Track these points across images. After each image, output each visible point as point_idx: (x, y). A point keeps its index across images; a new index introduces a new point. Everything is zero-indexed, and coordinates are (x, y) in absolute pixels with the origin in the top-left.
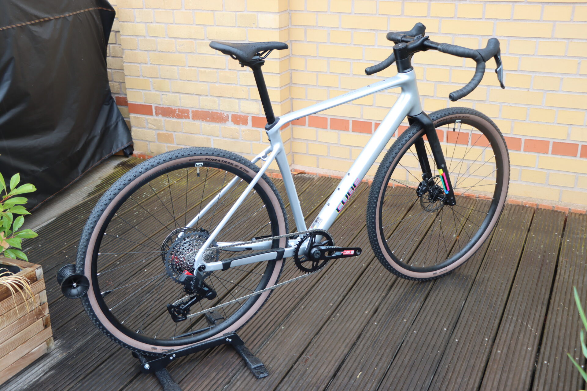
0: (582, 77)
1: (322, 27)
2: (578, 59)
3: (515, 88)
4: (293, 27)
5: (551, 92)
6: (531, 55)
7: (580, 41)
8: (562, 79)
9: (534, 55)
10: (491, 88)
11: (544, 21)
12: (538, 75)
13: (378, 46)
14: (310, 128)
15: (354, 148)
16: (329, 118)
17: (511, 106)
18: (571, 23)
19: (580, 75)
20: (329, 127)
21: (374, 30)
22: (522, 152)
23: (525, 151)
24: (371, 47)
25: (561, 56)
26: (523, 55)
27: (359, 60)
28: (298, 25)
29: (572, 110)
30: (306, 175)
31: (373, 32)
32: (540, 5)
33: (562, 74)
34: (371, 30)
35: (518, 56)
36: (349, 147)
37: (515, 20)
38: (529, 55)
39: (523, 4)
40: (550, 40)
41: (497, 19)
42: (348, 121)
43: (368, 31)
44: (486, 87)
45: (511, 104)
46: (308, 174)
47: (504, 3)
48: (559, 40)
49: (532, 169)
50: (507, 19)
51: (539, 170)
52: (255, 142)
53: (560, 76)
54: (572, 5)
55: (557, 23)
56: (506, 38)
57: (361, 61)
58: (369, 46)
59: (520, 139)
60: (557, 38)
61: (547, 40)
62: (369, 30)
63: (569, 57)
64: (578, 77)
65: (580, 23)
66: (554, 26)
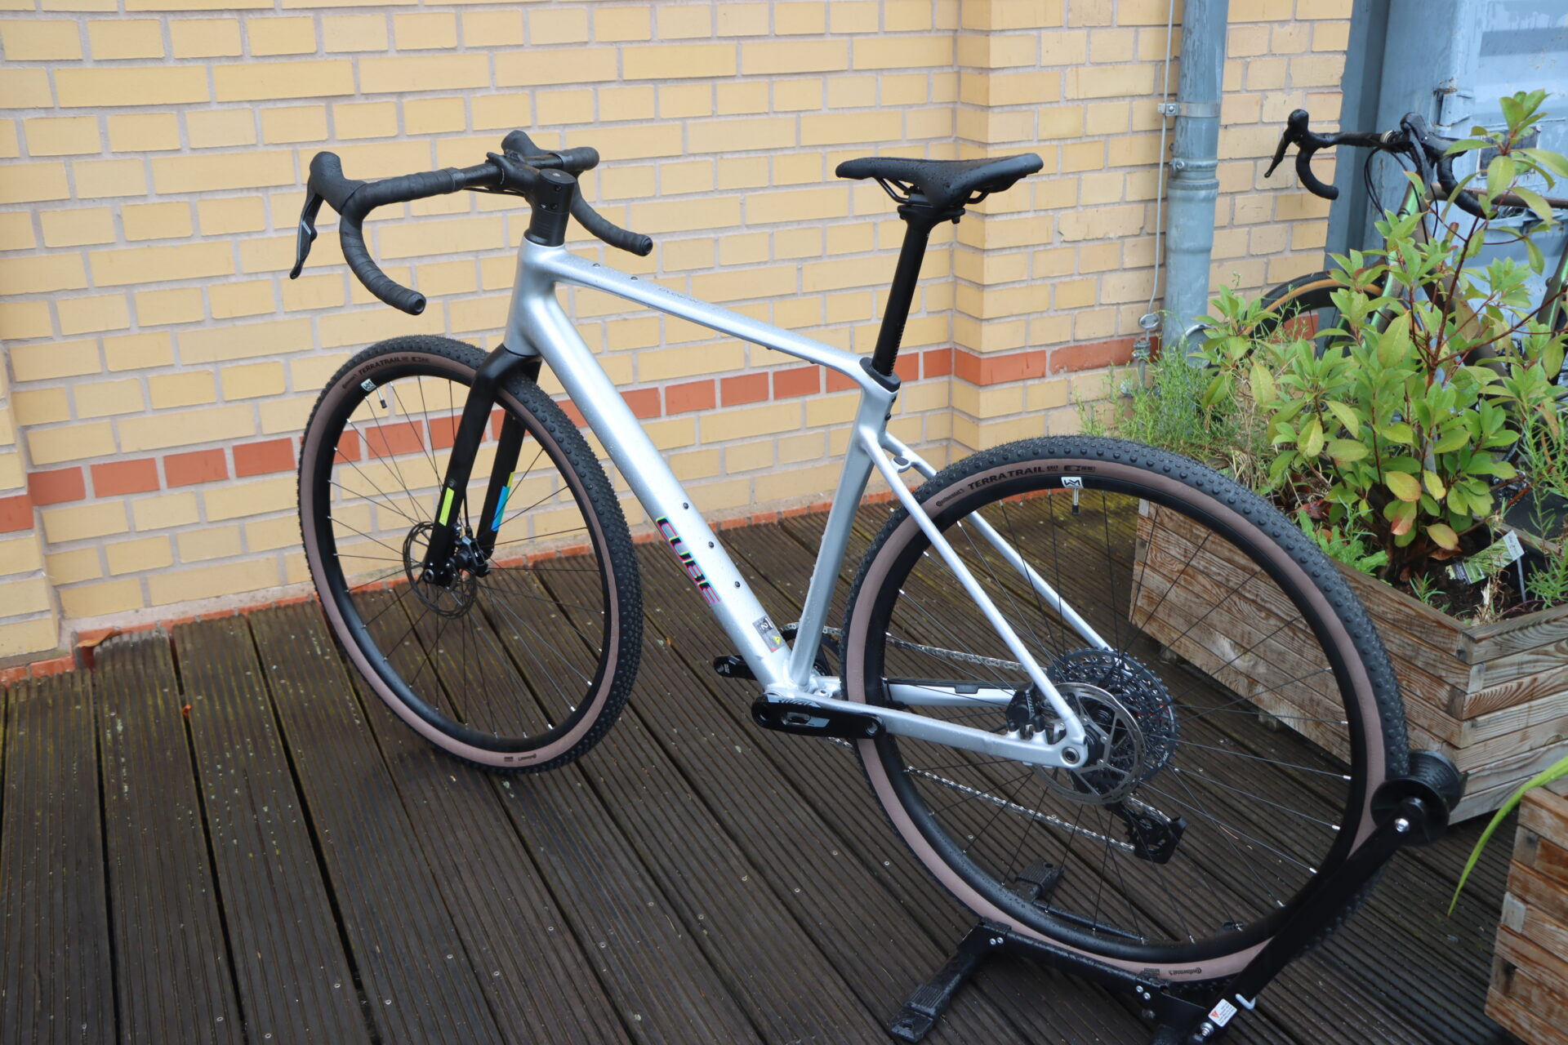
0: (752, 231)
1: (94, 200)
2: (739, 195)
5: (701, 273)
6: (649, 198)
7: (737, 156)
8: (716, 241)
9: (654, 197)
11: (663, 120)
12: (669, 239)
13: (276, 230)
14: (102, 502)
15: (248, 522)
16: (159, 458)
17: (625, 319)
18: (715, 120)
19: (748, 227)
20: (163, 482)
21: (257, 189)
22: (664, 418)
23: (669, 413)
24: (254, 237)
25: (706, 193)
26: (632, 199)
27: (227, 276)
29: (744, 303)
30: (126, 638)
31: (254, 194)
32: (651, 85)
33: (715, 230)
34: (248, 189)
35: (623, 205)
36: (236, 523)
38: (644, 199)
39: (614, 86)
40: (680, 160)
41: (565, 125)
42: (221, 451)
43: (239, 195)
45: (625, 316)
46: (130, 632)
47: (575, 88)
48: (698, 159)
49: (690, 450)
50: (586, 124)
51: (704, 448)
53: (712, 235)
54: (709, 83)
55: (689, 122)
57: (233, 279)
58: (249, 233)
59: (656, 389)
60: (694, 155)
61: (675, 161)
62: (242, 190)
63: (722, 192)
64: (746, 231)
65: (730, 119)
66: (684, 129)
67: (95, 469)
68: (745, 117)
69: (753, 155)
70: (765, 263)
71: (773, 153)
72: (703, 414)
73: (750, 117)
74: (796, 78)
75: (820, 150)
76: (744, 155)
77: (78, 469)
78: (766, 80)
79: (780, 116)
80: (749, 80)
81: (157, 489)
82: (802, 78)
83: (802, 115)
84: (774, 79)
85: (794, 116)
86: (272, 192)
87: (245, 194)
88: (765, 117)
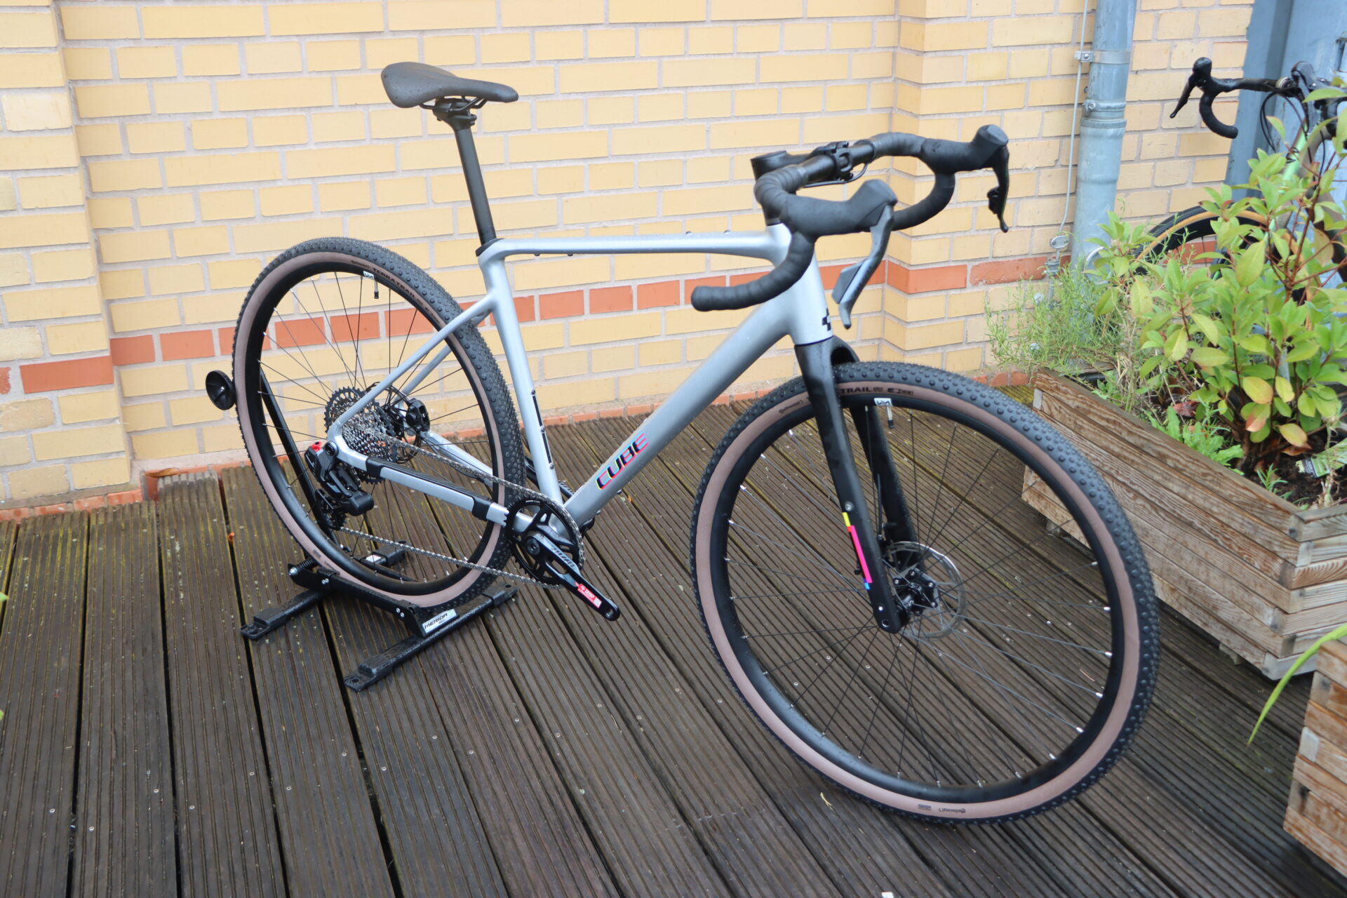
0: (716, 155)
1: (169, 115)
2: (705, 123)
3: (608, 191)
4: (85, 123)
5: (670, 189)
6: (629, 124)
7: (705, 90)
8: (685, 162)
9: (633, 123)
10: (564, 198)
12: (644, 160)
13: (316, 143)
14: (168, 364)
16: (215, 330)
17: (605, 227)
18: (687, 58)
19: (712, 151)
20: (217, 350)
21: (302, 108)
22: (635, 312)
23: (640, 308)
24: (298, 148)
25: (677, 121)
26: (614, 125)
27: (275, 180)
28: (101, 118)
29: (706, 216)
30: (183, 478)
31: (299, 113)
32: (632, 28)
33: (684, 153)
35: (607, 129)
37: (591, 59)
38: (624, 125)
39: (601, 28)
40: (655, 93)
41: (559, 61)
43: (286, 113)
44: (555, 198)
45: (605, 224)
47: (569, 29)
48: (671, 92)
49: (656, 340)
50: (577, 60)
51: (669, 338)
52: (39, 431)
53: (682, 158)
54: (683, 27)
55: (664, 60)
56: (580, 97)
57: (279, 184)
59: (630, 287)
60: (668, 88)
61: (652, 93)
62: (289, 109)
63: (691, 120)
64: (710, 154)
65: (699, 58)
66: (660, 66)
67: (163, 337)
68: (713, 57)
69: (718, 89)
70: (727, 182)
71: (735, 88)
72: (669, 309)
73: (717, 57)
74: (758, 23)
75: (776, 86)
76: (711, 89)
77: (150, 337)
78: (731, 25)
79: (743, 56)
80: (717, 25)
81: (213, 355)
82: (762, 23)
83: (761, 55)
84: (738, 24)
85: (755, 56)
86: (313, 111)
87: (291, 113)
88: (730, 57)
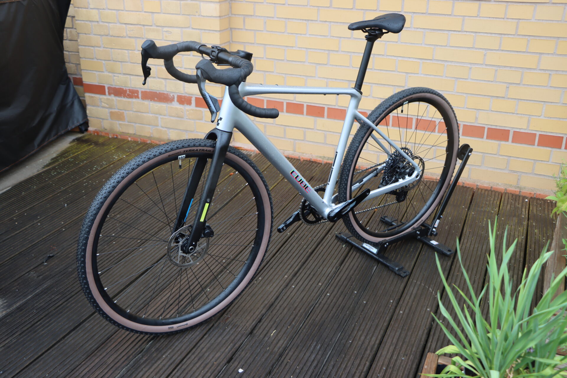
0: (488, 67)
1: (259, 16)
2: (484, 51)
3: (430, 75)
4: (233, 16)
5: (461, 80)
6: (444, 46)
7: (486, 35)
8: (471, 68)
9: (446, 46)
10: (409, 75)
11: (455, 16)
12: (450, 64)
13: (309, 35)
15: (287, 127)
16: (265, 100)
18: (478, 18)
19: (486, 65)
21: (305, 20)
24: (303, 36)
25: (469, 48)
26: (437, 46)
27: (292, 47)
28: (238, 15)
29: (479, 96)
31: (304, 22)
33: (471, 64)
34: (303, 20)
35: (433, 47)
36: (283, 127)
37: (430, 14)
38: (442, 46)
40: (460, 33)
41: (414, 13)
42: (283, 103)
43: (300, 21)
44: (405, 74)
46: (247, 150)
48: (468, 33)
50: (422, 13)
52: (198, 121)
53: (469, 66)
55: (466, 18)
56: (422, 30)
57: (294, 48)
58: (301, 34)
60: (466, 32)
61: (458, 33)
62: (301, 20)
63: (477, 48)
64: (484, 67)
65: (485, 19)
66: (463, 20)
68: (492, 19)
69: (493, 35)
70: (492, 81)
71: (503, 36)
73: (495, 19)
74: (521, 4)
75: (527, 37)
76: (489, 35)
78: (505, 4)
79: (509, 20)
80: (497, 3)
82: (524, 4)
83: (521, 21)
84: (509, 4)
85: (517, 21)
86: (310, 22)
87: (302, 21)
88: (502, 20)
